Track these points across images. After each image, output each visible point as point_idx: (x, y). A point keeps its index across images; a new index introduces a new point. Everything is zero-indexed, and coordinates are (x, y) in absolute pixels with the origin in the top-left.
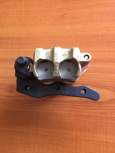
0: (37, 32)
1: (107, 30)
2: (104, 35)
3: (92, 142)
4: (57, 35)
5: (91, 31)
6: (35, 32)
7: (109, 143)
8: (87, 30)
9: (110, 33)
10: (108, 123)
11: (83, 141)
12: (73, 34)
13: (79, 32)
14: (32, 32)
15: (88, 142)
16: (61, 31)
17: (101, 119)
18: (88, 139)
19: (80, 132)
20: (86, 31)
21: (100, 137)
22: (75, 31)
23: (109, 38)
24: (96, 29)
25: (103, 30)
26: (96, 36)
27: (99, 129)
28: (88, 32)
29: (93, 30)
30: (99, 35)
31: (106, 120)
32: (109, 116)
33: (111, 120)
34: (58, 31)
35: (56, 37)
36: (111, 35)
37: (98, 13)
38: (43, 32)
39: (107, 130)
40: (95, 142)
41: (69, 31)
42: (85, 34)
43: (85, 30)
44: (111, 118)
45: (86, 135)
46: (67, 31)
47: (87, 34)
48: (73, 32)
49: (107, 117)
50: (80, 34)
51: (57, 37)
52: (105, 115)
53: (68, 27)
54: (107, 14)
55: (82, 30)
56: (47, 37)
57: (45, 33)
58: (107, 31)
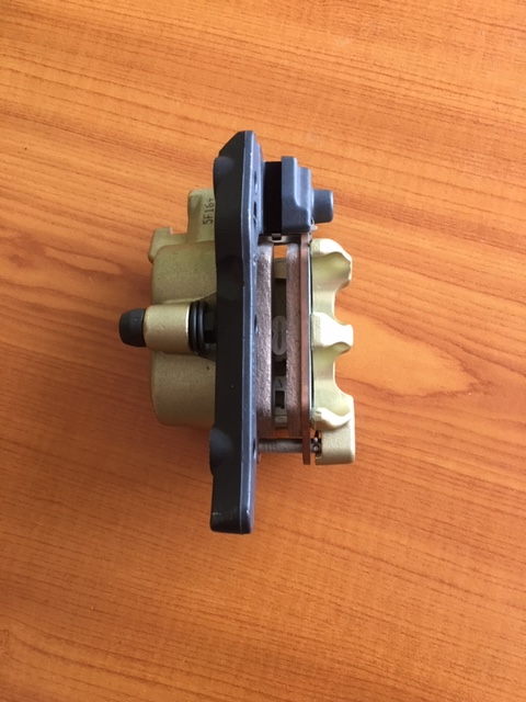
0: (200, 28)
1: (500, 100)
2: (481, 121)
3: (319, 545)
4: (286, 63)
5: (434, 88)
6: (189, 25)
7: (387, 562)
8: (418, 79)
9: (507, 116)
10: (403, 481)
11: (283, 533)
12: (356, 80)
13: (381, 78)
14: (175, 22)
15: (302, 539)
16: (305, 53)
17: (378, 462)
18: (305, 531)
19: (280, 493)
20: (413, 82)
21: (357, 530)
22: (365, 67)
23: (498, 137)
24: (455, 82)
25: (484, 96)
26: (449, 113)
27: (359, 499)
28: (419, 88)
29: (442, 86)
30: (463, 116)
31: (399, 469)
32: (415, 455)
33: (417, 475)
34: (292, 50)
35: (279, 71)
36: (511, 128)
38: (227, 34)
39: (393, 510)
40: (329, 548)
41: (340, 60)
42: (404, 92)
43: (407, 77)
44: (418, 464)
45: (302, 512)
46: (333, 59)
47: (413, 94)
48: (357, 72)
49: (403, 459)
50: (382, 86)
51: (284, 72)
52: (398, 451)
53: (342, 43)
54: (516, 34)
55: (397, 74)
56: (238, 60)
57: (232, 43)
58: (500, 106)
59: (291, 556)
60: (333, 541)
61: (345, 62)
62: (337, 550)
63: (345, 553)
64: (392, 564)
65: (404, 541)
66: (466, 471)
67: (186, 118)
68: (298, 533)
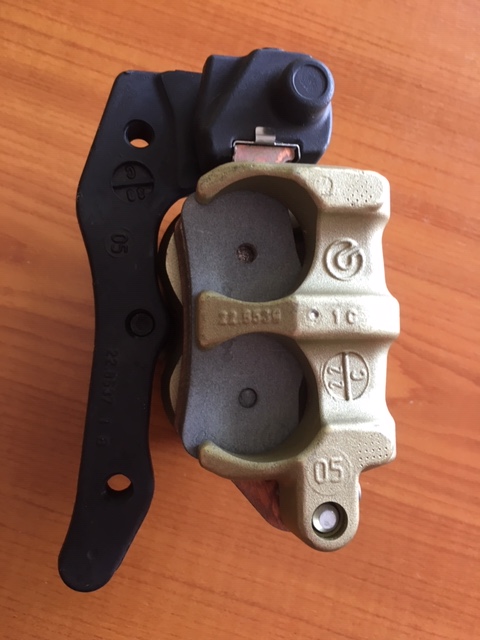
3: (220, 600)
8: (354, 32)
11: (173, 585)
21: (270, 580)
22: (294, 12)
24: (395, 41)
29: (382, 43)
36: (456, 97)
40: (233, 605)
65: (330, 593)
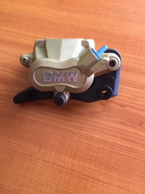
0: (25, 11)
1: (110, 27)
2: (105, 33)
4: (49, 19)
5: (91, 24)
6: (22, 10)
7: (75, 171)
9: (112, 31)
10: (81, 142)
12: (68, 23)
13: (75, 22)
14: (18, 10)
15: (46, 163)
16: (54, 16)
17: (73, 135)
18: (47, 160)
19: (39, 147)
20: (85, 23)
25: (105, 26)
26: (95, 31)
27: (66, 148)
28: (86, 24)
30: (99, 32)
31: (80, 138)
32: (85, 133)
33: (86, 140)
34: (50, 16)
35: (46, 21)
37: (105, 7)
38: (32, 12)
39: (77, 152)
41: (64, 18)
42: (82, 26)
43: (83, 22)
44: (86, 136)
45: (46, 153)
46: (62, 18)
47: (85, 26)
48: (69, 21)
49: (81, 134)
50: (76, 24)
51: (48, 21)
52: (80, 131)
53: (64, 14)
54: (114, 10)
55: (80, 21)
56: (35, 19)
57: (33, 14)
58: (110, 29)
59: (42, 170)
60: (56, 164)
61: (65, 18)
62: (58, 167)
63: (61, 168)
64: (77, 172)
66: (102, 138)
67: (19, 34)
68: (45, 161)
